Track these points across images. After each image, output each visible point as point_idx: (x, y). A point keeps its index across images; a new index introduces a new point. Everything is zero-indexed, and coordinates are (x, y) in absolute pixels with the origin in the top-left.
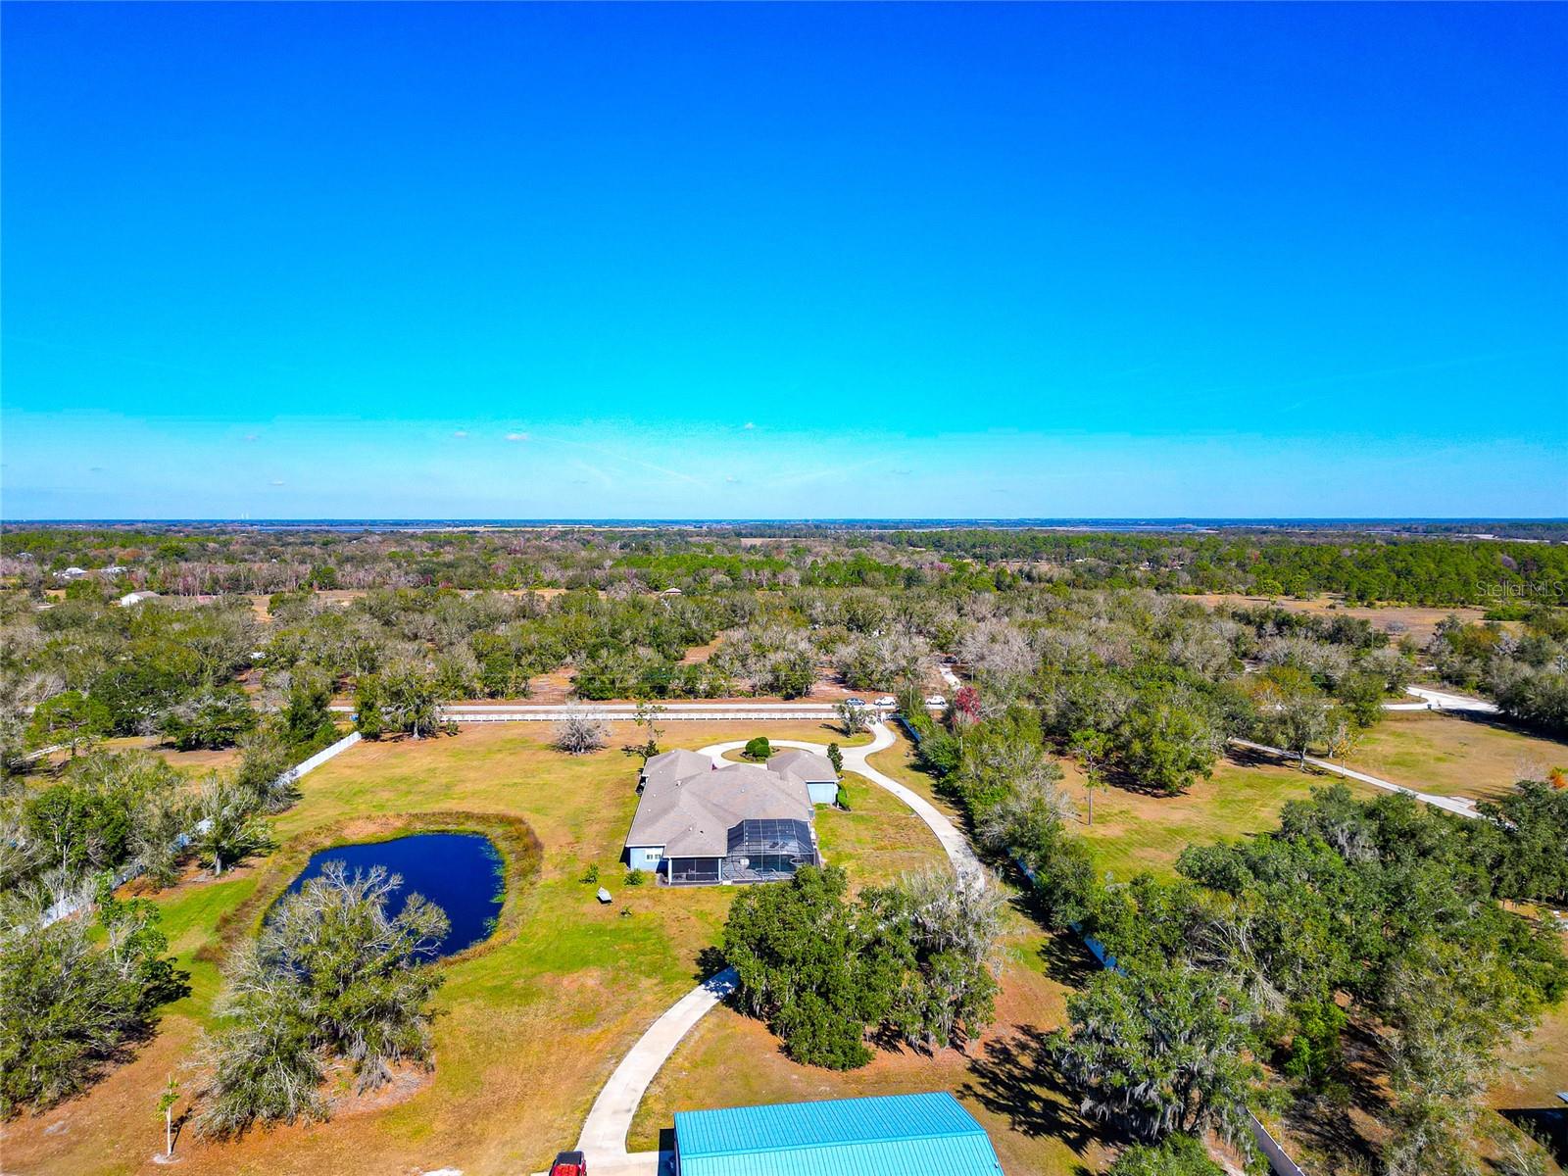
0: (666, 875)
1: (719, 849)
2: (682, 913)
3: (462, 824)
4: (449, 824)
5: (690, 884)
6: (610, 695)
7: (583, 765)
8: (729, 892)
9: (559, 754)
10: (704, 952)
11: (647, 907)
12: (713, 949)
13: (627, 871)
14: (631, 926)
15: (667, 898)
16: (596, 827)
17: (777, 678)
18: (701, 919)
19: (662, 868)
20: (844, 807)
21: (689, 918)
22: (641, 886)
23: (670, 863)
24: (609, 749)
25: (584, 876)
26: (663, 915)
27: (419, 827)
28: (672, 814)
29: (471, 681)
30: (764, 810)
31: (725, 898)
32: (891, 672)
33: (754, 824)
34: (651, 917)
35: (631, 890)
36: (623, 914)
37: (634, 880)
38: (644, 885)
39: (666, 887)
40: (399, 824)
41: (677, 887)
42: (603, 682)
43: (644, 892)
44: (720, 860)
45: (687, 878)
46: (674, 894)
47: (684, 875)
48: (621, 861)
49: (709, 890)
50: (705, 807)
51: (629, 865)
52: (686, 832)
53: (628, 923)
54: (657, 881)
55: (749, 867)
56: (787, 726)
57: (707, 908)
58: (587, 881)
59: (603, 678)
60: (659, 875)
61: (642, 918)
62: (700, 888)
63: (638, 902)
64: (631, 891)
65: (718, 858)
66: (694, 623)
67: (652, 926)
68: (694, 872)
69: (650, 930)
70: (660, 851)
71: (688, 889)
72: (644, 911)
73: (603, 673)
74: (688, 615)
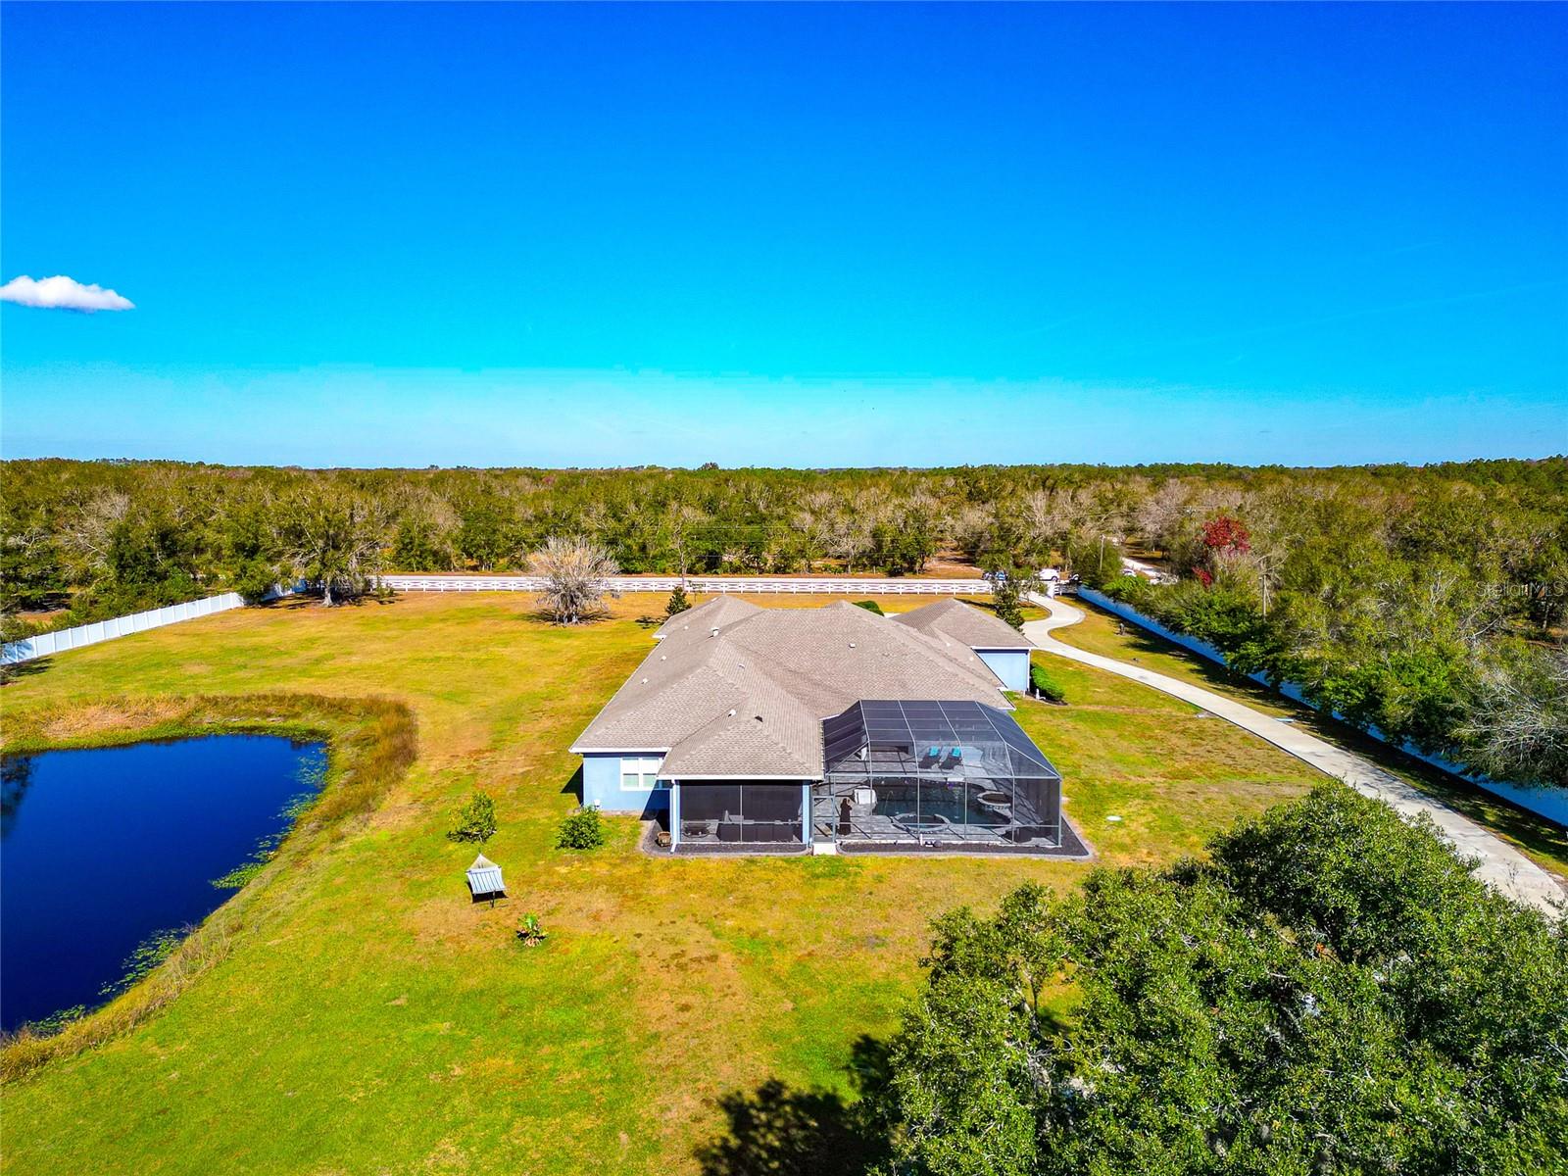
0: (665, 825)
1: (806, 761)
2: (696, 939)
3: (296, 715)
4: (269, 715)
5: (726, 849)
6: (639, 566)
7: (568, 637)
8: (831, 876)
9: (535, 625)
10: (737, 1111)
11: (596, 917)
12: (771, 1093)
13: (573, 811)
14: (534, 979)
15: (660, 888)
16: (546, 723)
17: (879, 547)
18: (751, 961)
19: (657, 809)
20: (1049, 696)
21: (713, 958)
22: (597, 852)
23: (675, 793)
24: (618, 620)
25: (457, 824)
26: (639, 945)
27: (209, 720)
28: (691, 680)
29: (442, 543)
30: (903, 685)
31: (821, 892)
32: (1046, 540)
33: (886, 710)
34: (601, 947)
35: (568, 863)
36: (523, 936)
37: (581, 836)
38: (604, 851)
39: (662, 857)
40: (173, 714)
41: (690, 857)
42: (629, 547)
43: (602, 869)
44: (806, 789)
45: (719, 834)
46: (680, 877)
47: (713, 825)
48: (566, 790)
49: (775, 869)
50: (770, 675)
51: (581, 799)
52: (721, 720)
53: (532, 971)
54: (641, 842)
55: (876, 811)
56: (901, 601)
57: (770, 922)
58: (464, 836)
59: (629, 542)
60: (650, 824)
61: (576, 950)
62: (752, 861)
63: (575, 899)
64: (569, 866)
65: (800, 783)
66: (762, 505)
67: (597, 983)
68: (739, 820)
69: (590, 998)
70: (654, 765)
71: (718, 863)
72: (585, 929)
73: (628, 534)
74: (754, 495)
